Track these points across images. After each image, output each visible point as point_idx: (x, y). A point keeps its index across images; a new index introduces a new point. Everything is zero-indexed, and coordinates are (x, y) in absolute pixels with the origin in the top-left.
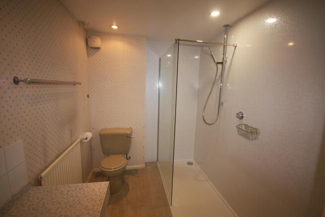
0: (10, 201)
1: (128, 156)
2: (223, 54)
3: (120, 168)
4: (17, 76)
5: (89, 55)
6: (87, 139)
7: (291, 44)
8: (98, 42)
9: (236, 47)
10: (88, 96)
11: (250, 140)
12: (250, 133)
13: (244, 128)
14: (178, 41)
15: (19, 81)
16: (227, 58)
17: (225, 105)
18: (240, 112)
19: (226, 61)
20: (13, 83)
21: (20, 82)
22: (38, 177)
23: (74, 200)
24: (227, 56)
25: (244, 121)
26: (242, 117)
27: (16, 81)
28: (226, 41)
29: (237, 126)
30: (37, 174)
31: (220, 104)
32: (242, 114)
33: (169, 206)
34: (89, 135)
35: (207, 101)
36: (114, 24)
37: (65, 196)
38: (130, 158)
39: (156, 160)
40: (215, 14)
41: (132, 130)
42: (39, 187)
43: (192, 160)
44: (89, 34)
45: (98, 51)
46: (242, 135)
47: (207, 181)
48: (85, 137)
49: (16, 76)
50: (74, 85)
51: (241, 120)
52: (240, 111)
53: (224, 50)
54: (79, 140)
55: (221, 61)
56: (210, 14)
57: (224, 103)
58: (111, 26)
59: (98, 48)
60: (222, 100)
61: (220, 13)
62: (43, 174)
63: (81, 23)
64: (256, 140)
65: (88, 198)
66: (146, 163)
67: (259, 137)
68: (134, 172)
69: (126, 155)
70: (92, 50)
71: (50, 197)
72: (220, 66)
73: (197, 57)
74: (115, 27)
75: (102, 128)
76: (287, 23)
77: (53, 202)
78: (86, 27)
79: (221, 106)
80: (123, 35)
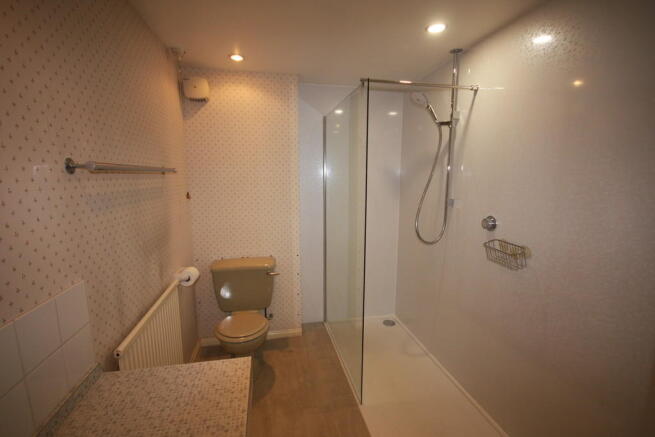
0: (68, 401)
1: (269, 312)
2: (452, 106)
3: (256, 336)
4: (73, 158)
5: (185, 114)
6: (189, 279)
7: (577, 83)
8: (203, 89)
9: (476, 91)
10: (188, 196)
11: (511, 268)
12: (512, 256)
13: (498, 247)
14: (366, 83)
15: (74, 168)
16: (459, 113)
17: (458, 205)
18: (490, 217)
19: (457, 120)
20: (64, 170)
21: (77, 170)
22: (113, 354)
23: (191, 393)
24: (458, 109)
25: (498, 234)
26: (494, 227)
27: (70, 168)
28: (456, 79)
29: (485, 244)
30: (109, 349)
31: (448, 203)
32: (494, 221)
33: (356, 405)
34: (193, 272)
35: (423, 198)
36: (237, 51)
37: (173, 387)
38: (271, 316)
39: (322, 320)
40: (437, 28)
41: (275, 260)
42: (116, 372)
43: (392, 316)
44: (186, 73)
45: (203, 106)
46: (495, 261)
47: (427, 354)
48: (185, 276)
49: (69, 156)
50: (163, 173)
51: (491, 232)
52: (489, 215)
53: (453, 98)
54: (176, 282)
55: (448, 119)
56: (426, 29)
57: (455, 202)
58: (230, 56)
59: (203, 101)
60: (452, 196)
61: (447, 27)
62: (121, 348)
63: (172, 53)
64: (525, 269)
65: (216, 387)
66: (303, 325)
67: (531, 262)
68: (282, 343)
69: (263, 311)
70: (192, 103)
71: (143, 389)
72: (445, 129)
73: (393, 113)
74: (237, 58)
75: (215, 258)
76: (576, 44)
77: (151, 398)
78: (180, 59)
79: (449, 208)
80: (251, 73)
